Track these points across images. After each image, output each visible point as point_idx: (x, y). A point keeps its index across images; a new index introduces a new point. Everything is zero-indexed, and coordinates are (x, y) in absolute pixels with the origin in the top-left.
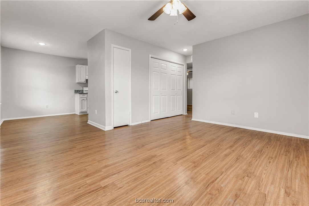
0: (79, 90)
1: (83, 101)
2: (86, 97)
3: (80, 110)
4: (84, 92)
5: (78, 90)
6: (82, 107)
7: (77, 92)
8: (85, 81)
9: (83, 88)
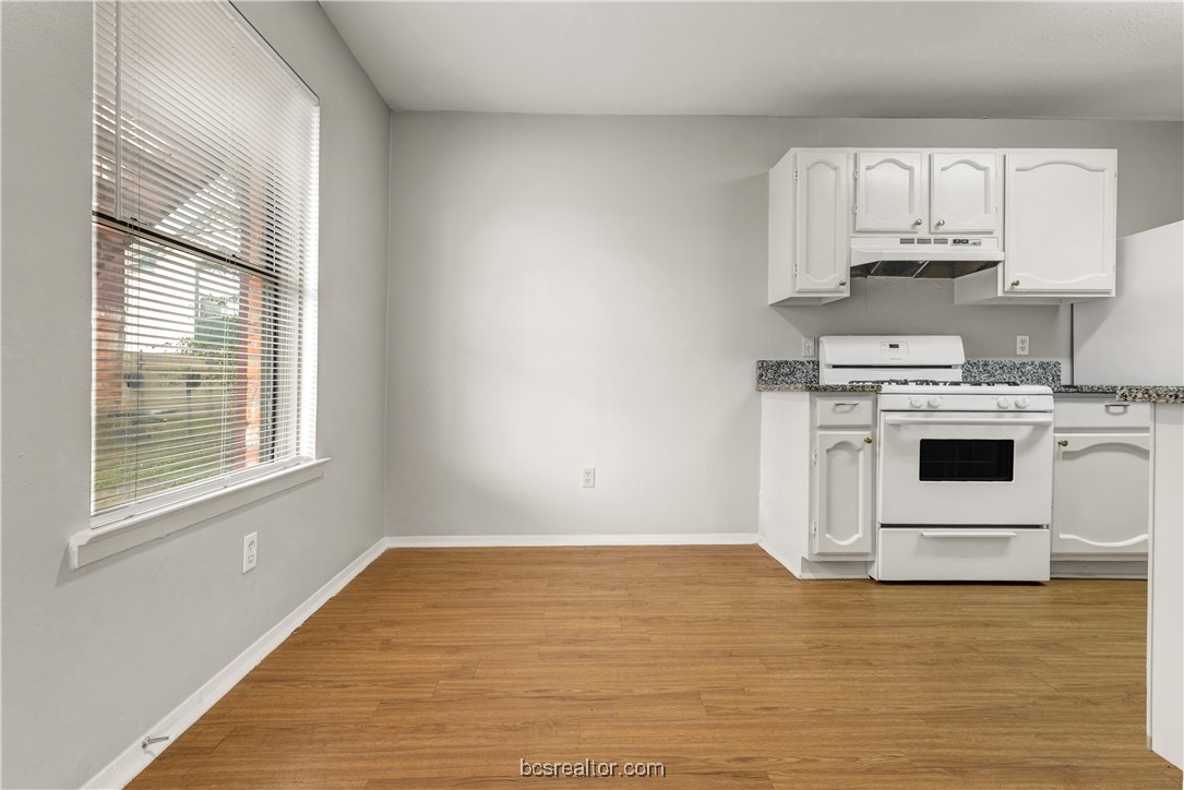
0: (790, 359)
1: (842, 455)
2: (868, 420)
3: (811, 537)
4: (828, 377)
5: (779, 364)
6: (827, 514)
7: (774, 374)
8: (843, 284)
9: (819, 341)
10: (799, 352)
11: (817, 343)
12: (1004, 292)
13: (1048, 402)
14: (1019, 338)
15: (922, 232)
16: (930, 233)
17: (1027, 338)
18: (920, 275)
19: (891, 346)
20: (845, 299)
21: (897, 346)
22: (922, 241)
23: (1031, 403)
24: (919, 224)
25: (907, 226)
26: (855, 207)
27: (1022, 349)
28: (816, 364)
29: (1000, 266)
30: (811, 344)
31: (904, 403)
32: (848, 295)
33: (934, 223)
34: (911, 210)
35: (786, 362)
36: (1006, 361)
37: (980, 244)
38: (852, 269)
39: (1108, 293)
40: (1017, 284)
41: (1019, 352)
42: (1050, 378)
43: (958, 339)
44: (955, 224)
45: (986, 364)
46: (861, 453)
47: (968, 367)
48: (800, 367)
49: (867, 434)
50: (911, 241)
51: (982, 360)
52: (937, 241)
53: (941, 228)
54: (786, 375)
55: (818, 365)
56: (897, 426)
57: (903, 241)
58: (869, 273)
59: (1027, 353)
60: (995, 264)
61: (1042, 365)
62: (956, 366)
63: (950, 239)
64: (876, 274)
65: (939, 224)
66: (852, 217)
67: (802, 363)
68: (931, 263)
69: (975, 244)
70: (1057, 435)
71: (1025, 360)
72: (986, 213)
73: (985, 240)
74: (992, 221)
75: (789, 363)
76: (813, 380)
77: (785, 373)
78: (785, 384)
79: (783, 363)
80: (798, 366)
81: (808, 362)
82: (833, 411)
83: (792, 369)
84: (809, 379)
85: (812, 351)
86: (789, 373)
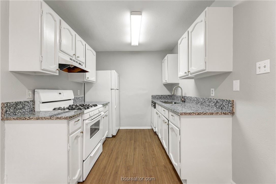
8: (58, 70)
10: (26, 97)
11: (34, 92)
12: (86, 80)
14: (78, 91)
15: (74, 58)
19: (59, 93)
21: (61, 94)
22: (73, 61)
25: (72, 54)
27: (79, 93)
28: (34, 102)
30: (30, 93)
33: (76, 56)
34: (72, 50)
35: (20, 102)
39: (94, 82)
40: (88, 78)
42: (83, 100)
43: (72, 91)
46: (79, 138)
49: (81, 130)
52: (76, 62)
53: (78, 58)
54: (21, 109)
59: (79, 95)
61: (82, 97)
67: (28, 102)
69: (82, 65)
72: (83, 57)
74: (84, 61)
75: (22, 103)
76: (33, 109)
77: (20, 108)
78: (20, 113)
79: (19, 103)
80: (26, 104)
81: (30, 101)
82: (74, 125)
83: (23, 105)
84: (31, 109)
85: (31, 96)
86: (22, 108)
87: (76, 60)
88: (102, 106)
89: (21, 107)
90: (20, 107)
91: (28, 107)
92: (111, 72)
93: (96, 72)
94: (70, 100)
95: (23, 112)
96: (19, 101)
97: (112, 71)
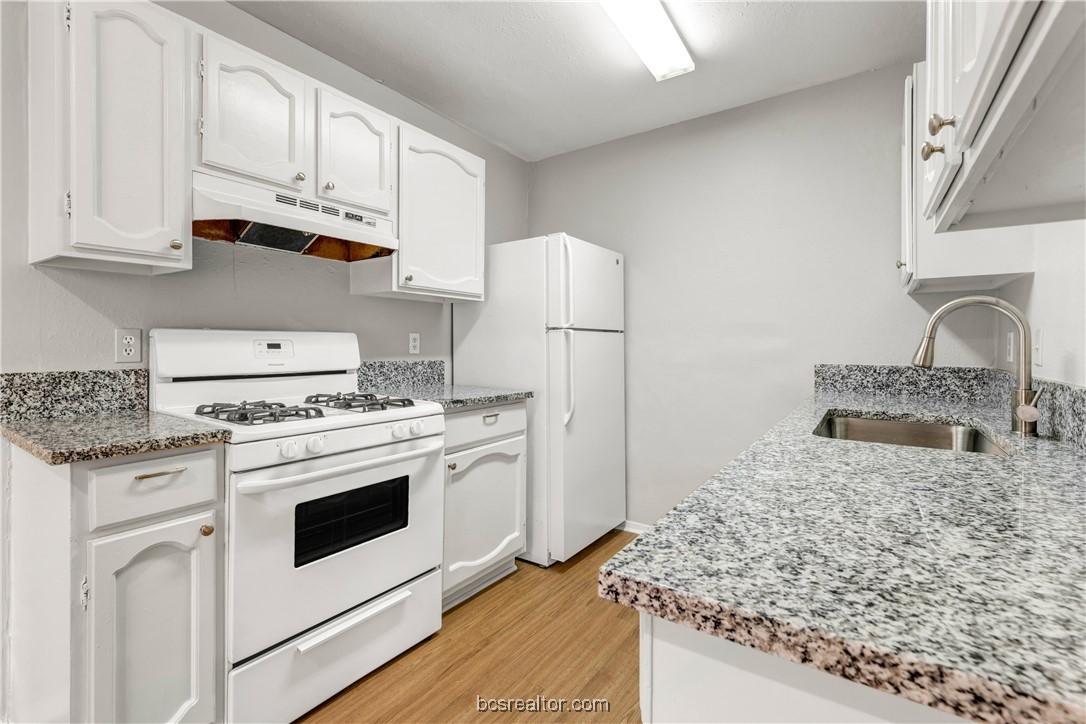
0: (85, 370)
2: (206, 493)
5: (56, 379)
7: (42, 399)
8: (176, 247)
9: (148, 337)
10: (111, 354)
11: (145, 339)
12: (399, 287)
13: (439, 424)
14: (412, 336)
15: (307, 192)
16: (318, 197)
17: (417, 336)
18: (310, 251)
19: (271, 346)
20: (185, 272)
21: (277, 346)
22: (305, 205)
23: (425, 427)
24: (303, 179)
25: (286, 177)
26: (200, 124)
27: (414, 347)
28: (143, 376)
29: (394, 255)
30: (134, 341)
31: (269, 453)
32: (189, 266)
33: (322, 184)
34: (291, 157)
35: (75, 375)
36: (400, 360)
37: (374, 225)
38: (196, 224)
39: (479, 297)
40: (410, 279)
41: (412, 351)
42: (437, 377)
43: (355, 335)
44: (348, 193)
45: (382, 366)
46: (194, 554)
47: (366, 371)
48: (107, 381)
49: (206, 518)
50: (291, 201)
51: (378, 360)
52: (326, 210)
53: (331, 194)
54: (75, 398)
55: (147, 376)
56: (257, 495)
57: (280, 199)
58: (238, 237)
59: (417, 351)
60: (390, 252)
61: (430, 363)
62: (352, 371)
63: (343, 209)
64: (247, 240)
65: (327, 187)
66: (194, 138)
67: (112, 376)
68: (321, 238)
69: (369, 223)
70: (447, 457)
71: (417, 360)
72: (381, 188)
73: (380, 221)
74: (386, 202)
75: (80, 377)
76: (136, 402)
77: (71, 394)
78: (71, 414)
79: (66, 377)
80: (101, 381)
81: (124, 372)
82: (131, 491)
83: (89, 386)
84: (127, 402)
85: (135, 353)
86: (82, 394)
87: (321, 203)
88: (438, 407)
89: (78, 392)
90: (70, 390)
91: (110, 394)
92: (547, 242)
93: (486, 249)
94: (344, 372)
95: (87, 411)
96: (68, 368)
97: (552, 237)
